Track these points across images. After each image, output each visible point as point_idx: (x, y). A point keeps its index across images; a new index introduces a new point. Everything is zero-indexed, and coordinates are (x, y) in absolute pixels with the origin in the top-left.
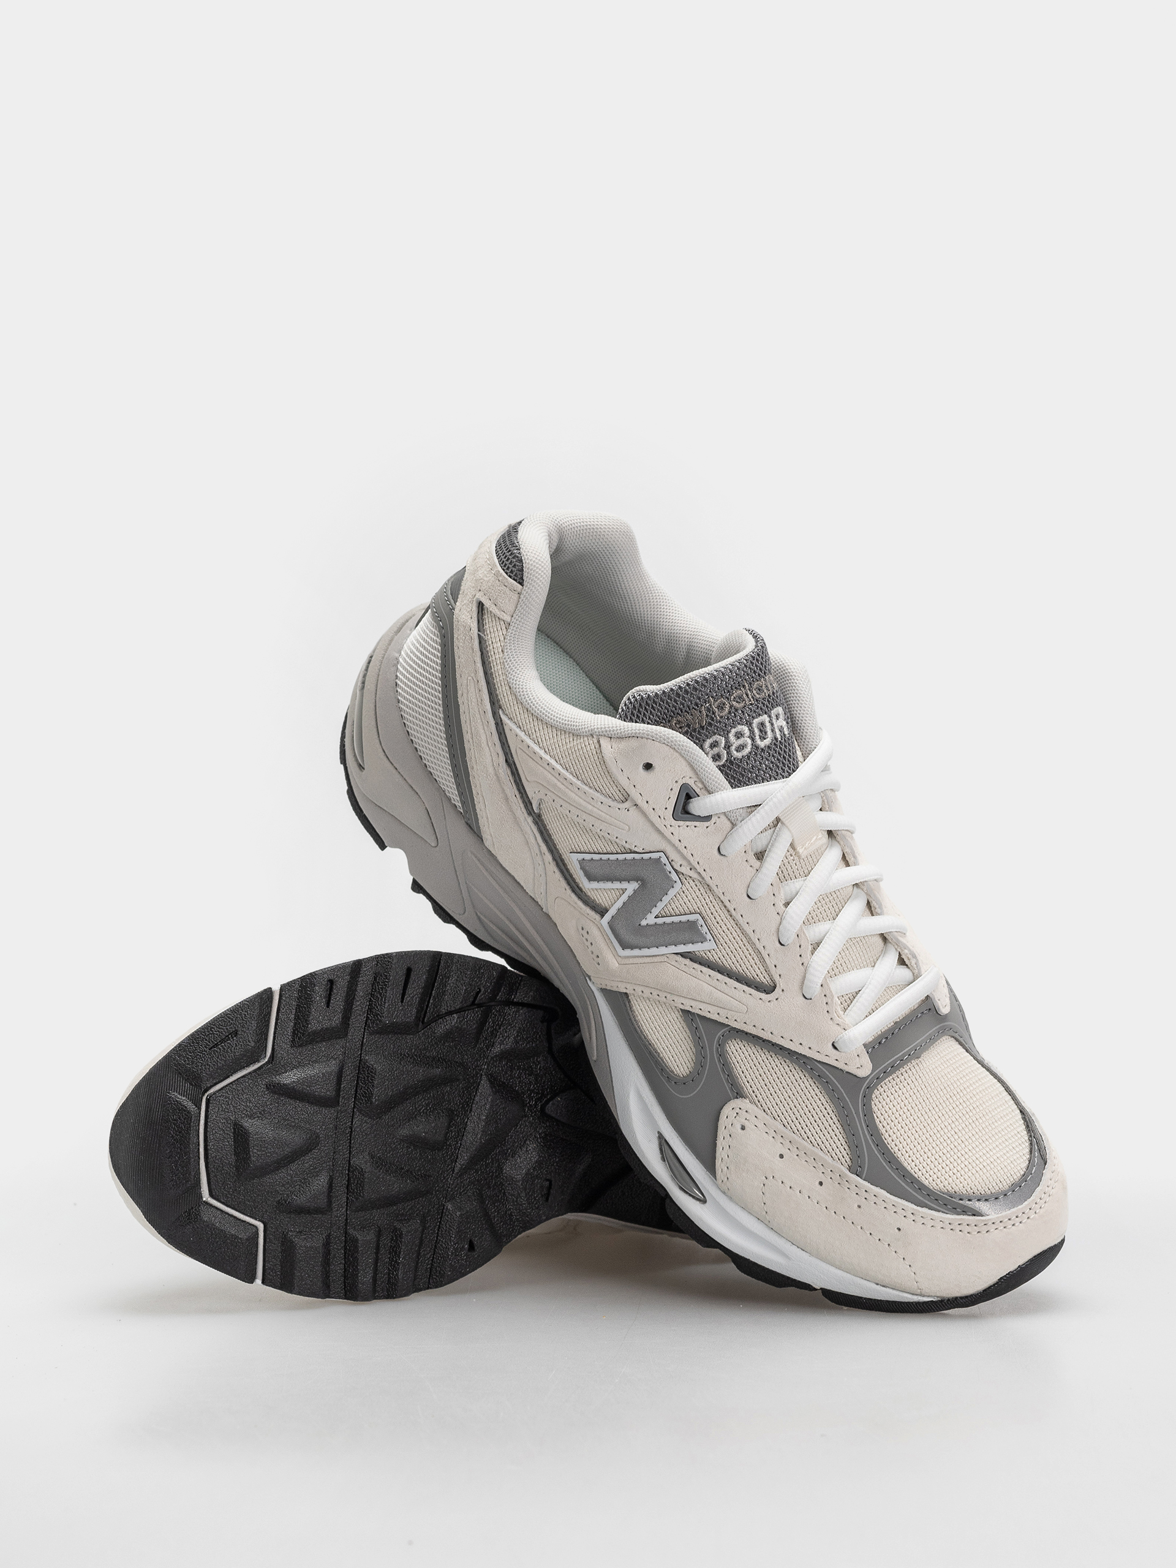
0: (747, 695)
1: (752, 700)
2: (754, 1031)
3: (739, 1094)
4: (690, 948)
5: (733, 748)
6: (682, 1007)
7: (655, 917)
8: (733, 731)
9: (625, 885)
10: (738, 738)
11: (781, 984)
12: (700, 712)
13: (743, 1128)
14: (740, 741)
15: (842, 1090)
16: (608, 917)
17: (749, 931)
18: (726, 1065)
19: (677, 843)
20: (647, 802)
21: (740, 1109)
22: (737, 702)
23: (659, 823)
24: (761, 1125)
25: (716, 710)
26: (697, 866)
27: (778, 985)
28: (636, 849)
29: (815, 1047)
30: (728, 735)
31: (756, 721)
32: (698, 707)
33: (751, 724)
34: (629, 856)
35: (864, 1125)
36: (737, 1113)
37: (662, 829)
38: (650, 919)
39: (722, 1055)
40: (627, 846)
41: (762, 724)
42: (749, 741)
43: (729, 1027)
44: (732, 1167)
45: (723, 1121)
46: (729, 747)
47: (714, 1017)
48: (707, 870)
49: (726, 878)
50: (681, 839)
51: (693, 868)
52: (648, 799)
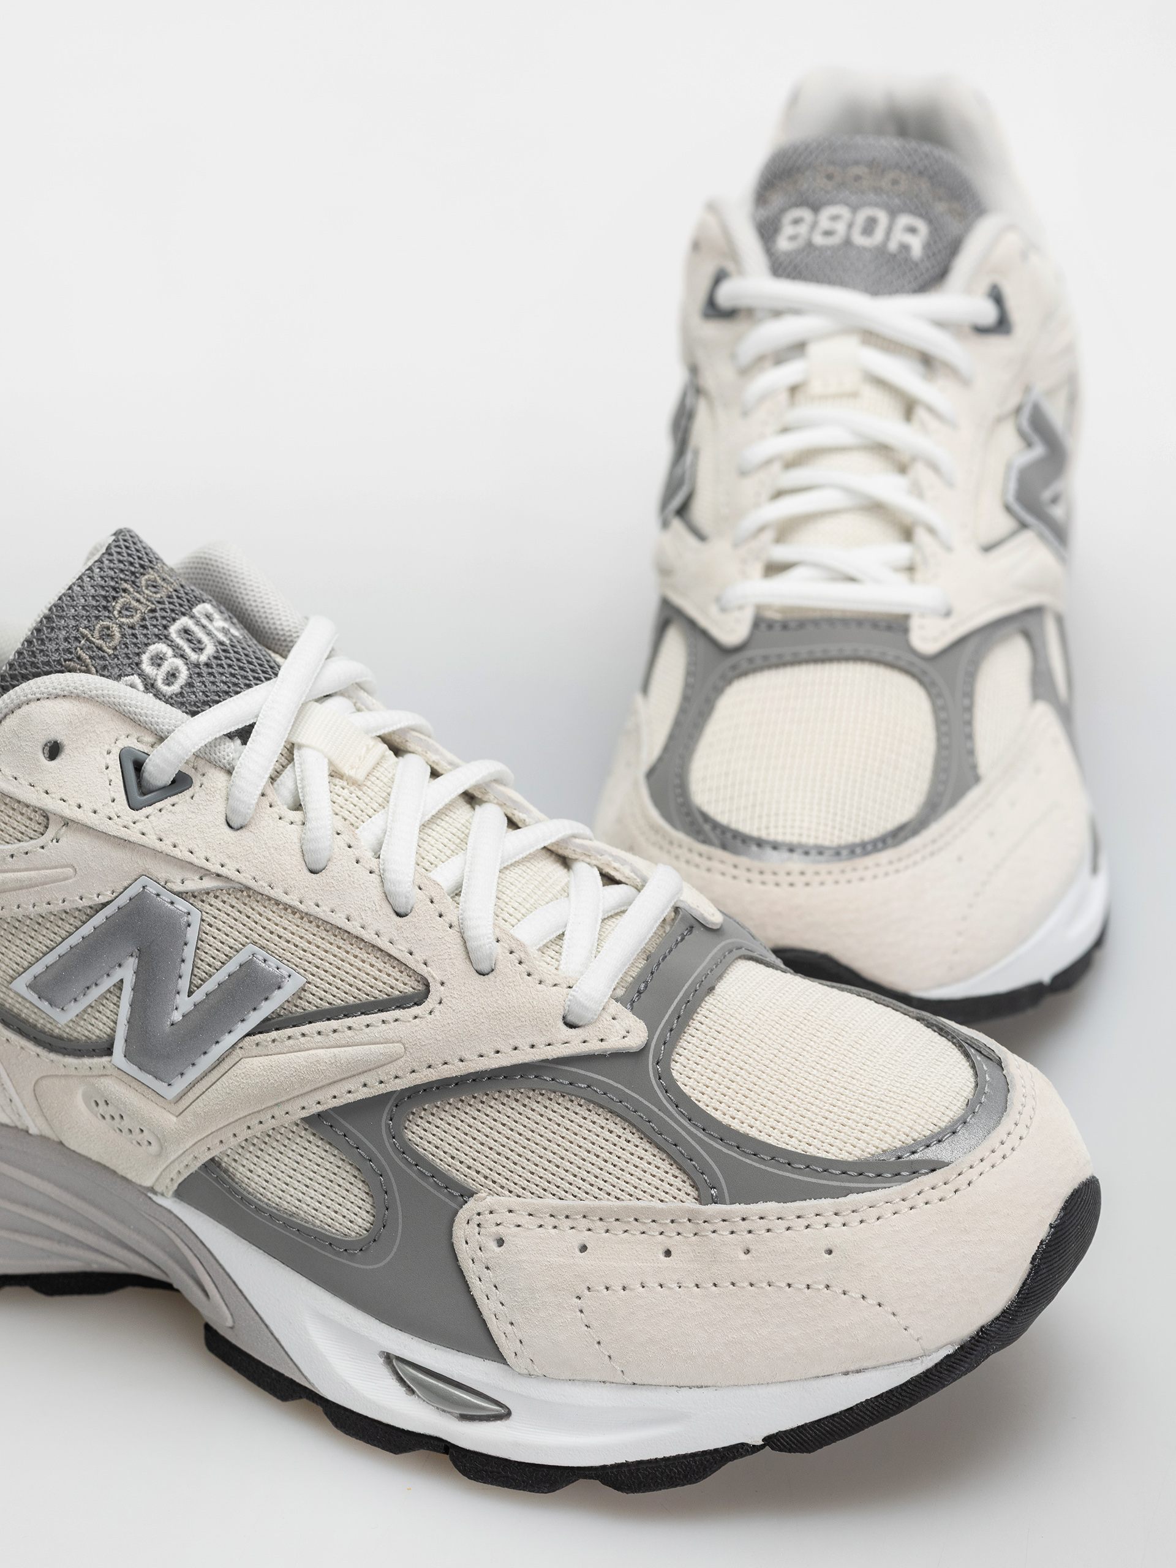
0: (138, 601)
1: (149, 604)
2: (433, 1075)
3: (467, 1194)
4: (266, 1009)
5: (160, 684)
6: (305, 1114)
7: (189, 996)
8: (145, 658)
9: (118, 974)
10: (159, 665)
11: (433, 974)
12: (79, 658)
13: (500, 1242)
14: (166, 667)
15: (619, 1086)
16: (119, 1047)
17: (341, 922)
18: (419, 1161)
19: (158, 845)
20: (79, 807)
21: (479, 1214)
22: (127, 617)
23: (113, 828)
24: (525, 1220)
25: (100, 642)
26: (208, 866)
27: (430, 980)
28: (103, 899)
29: (540, 1041)
30: (139, 669)
31: (173, 630)
32: (71, 653)
33: (166, 637)
34: (99, 919)
35: (682, 1120)
36: (479, 1225)
37: (123, 833)
38: (184, 1004)
39: (406, 1150)
40: (86, 903)
41: (186, 631)
42: (179, 662)
43: (395, 1096)
44: (518, 1318)
45: (464, 1253)
46: (152, 685)
47: (362, 1094)
48: (226, 861)
49: (263, 860)
50: (163, 836)
51: (204, 873)
52: (79, 801)
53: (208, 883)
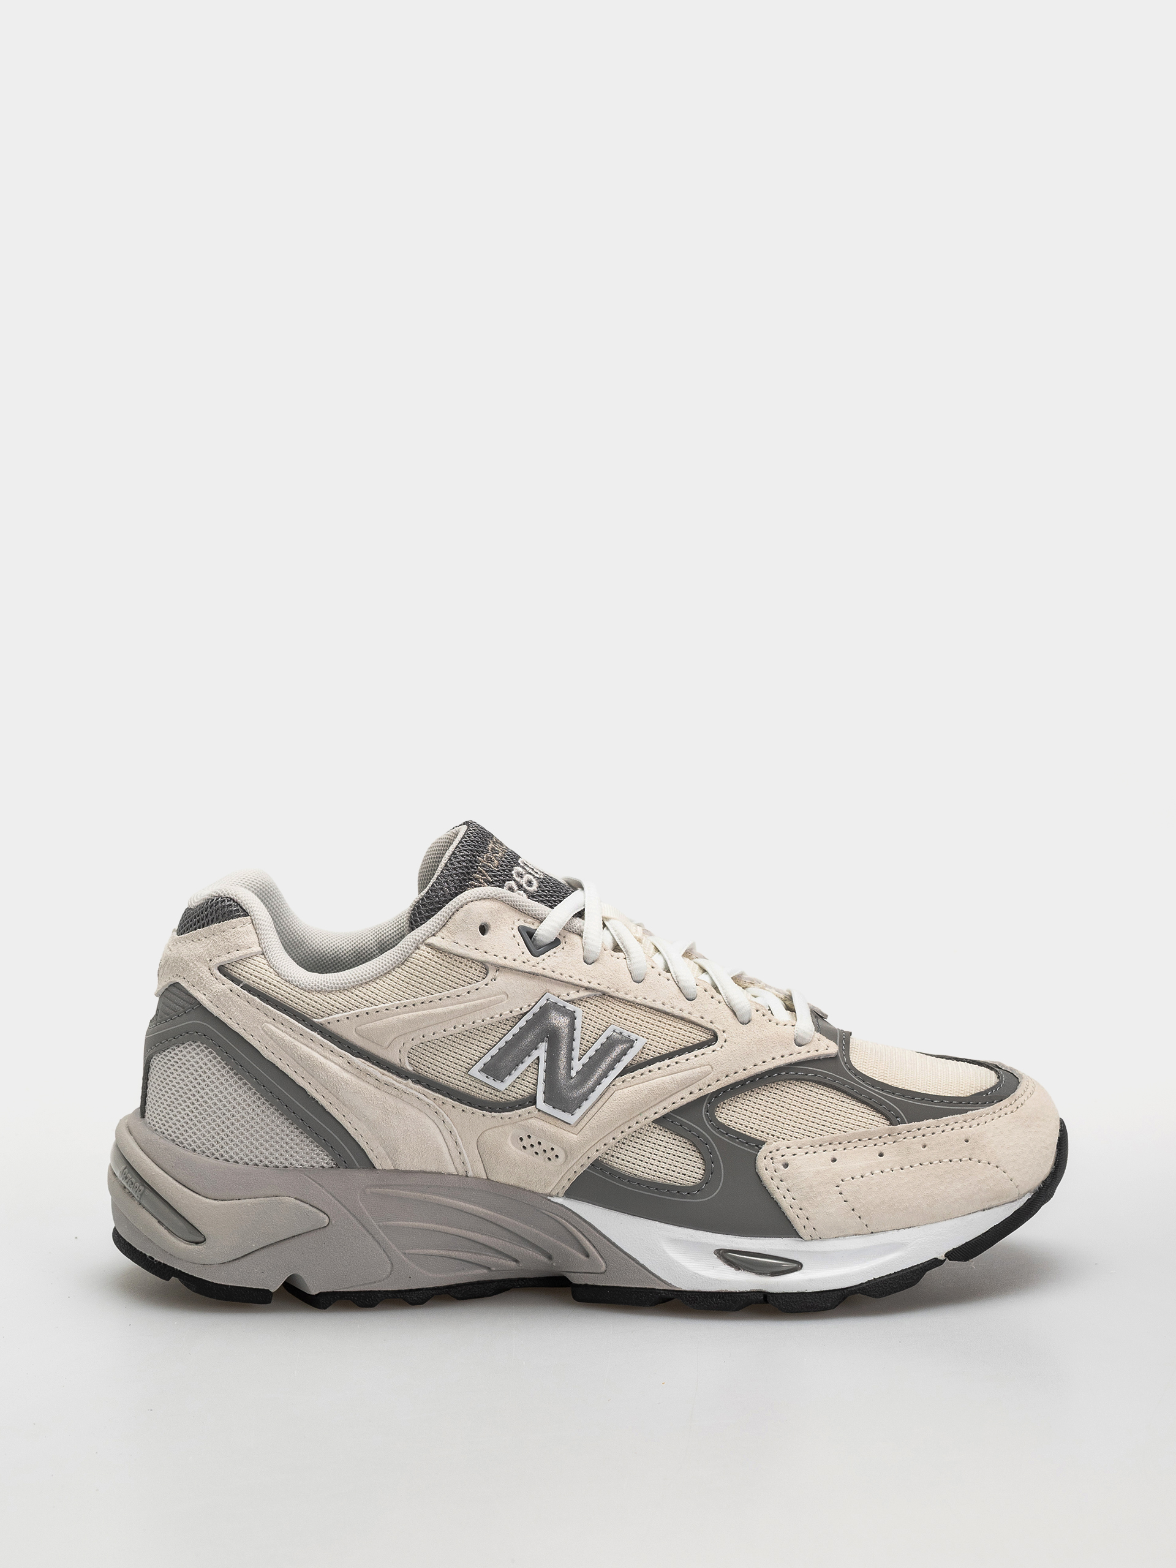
2: (731, 1080)
3: (759, 1144)
4: (626, 1061)
6: (657, 1116)
7: (580, 1059)
9: (535, 1054)
11: (717, 1027)
13: (786, 1165)
15: (833, 1075)
16: (540, 1098)
17: (661, 1007)
18: (727, 1131)
19: (552, 975)
20: (505, 958)
21: (770, 1152)
23: (527, 968)
24: (797, 1151)
26: (581, 983)
27: (716, 1030)
28: (524, 1011)
29: (786, 1053)
34: (522, 1023)
35: (869, 1087)
36: (772, 1159)
37: (534, 970)
38: (577, 1065)
39: (720, 1126)
40: (514, 1014)
43: (709, 1096)
44: (805, 1204)
45: (765, 1175)
47: (690, 1098)
48: (591, 980)
49: (611, 977)
50: (554, 970)
51: (578, 987)
52: (505, 955)
53: (583, 994)
